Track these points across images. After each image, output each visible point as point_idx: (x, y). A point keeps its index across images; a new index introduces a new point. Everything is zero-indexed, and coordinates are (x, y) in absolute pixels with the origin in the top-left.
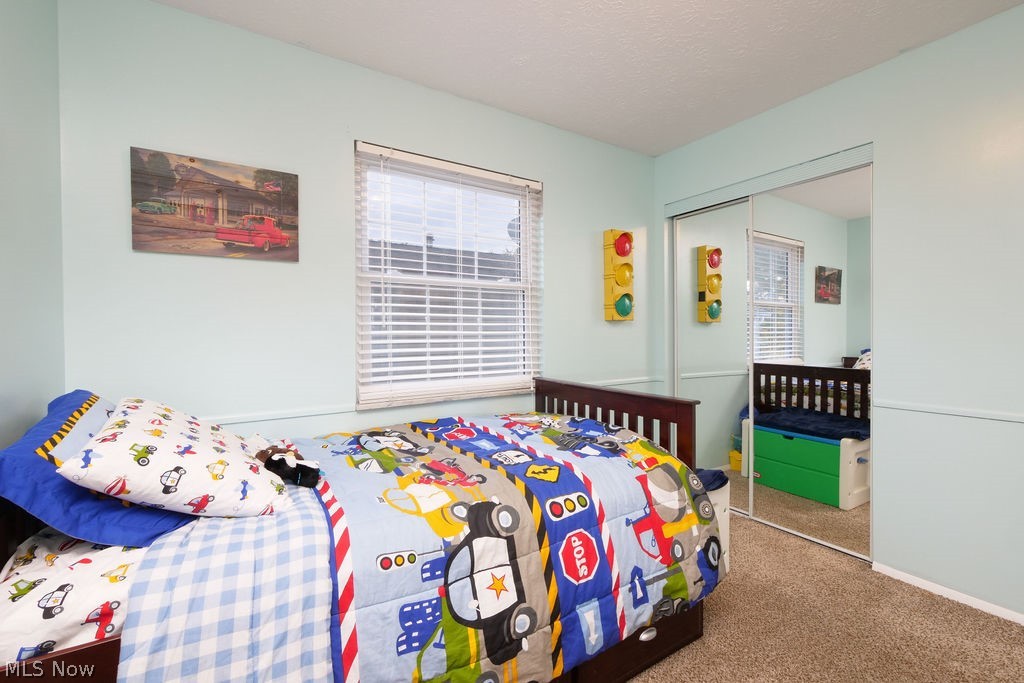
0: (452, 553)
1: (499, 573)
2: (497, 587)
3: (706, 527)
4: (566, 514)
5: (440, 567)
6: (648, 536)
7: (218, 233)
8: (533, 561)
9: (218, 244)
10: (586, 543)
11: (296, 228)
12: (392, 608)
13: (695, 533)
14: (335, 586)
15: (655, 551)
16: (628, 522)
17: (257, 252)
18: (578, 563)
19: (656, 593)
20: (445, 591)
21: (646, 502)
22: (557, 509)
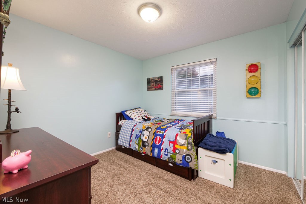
0: (143, 130)
1: (147, 136)
2: (146, 138)
3: (188, 151)
4: (158, 133)
5: (141, 132)
6: (172, 145)
7: (154, 87)
8: (152, 137)
9: (154, 89)
10: (160, 139)
11: (162, 85)
12: (136, 133)
13: (185, 151)
14: (133, 129)
15: (172, 148)
16: (169, 140)
17: (158, 89)
18: (157, 141)
19: (169, 155)
20: (141, 135)
21: (175, 138)
22: (158, 132)
